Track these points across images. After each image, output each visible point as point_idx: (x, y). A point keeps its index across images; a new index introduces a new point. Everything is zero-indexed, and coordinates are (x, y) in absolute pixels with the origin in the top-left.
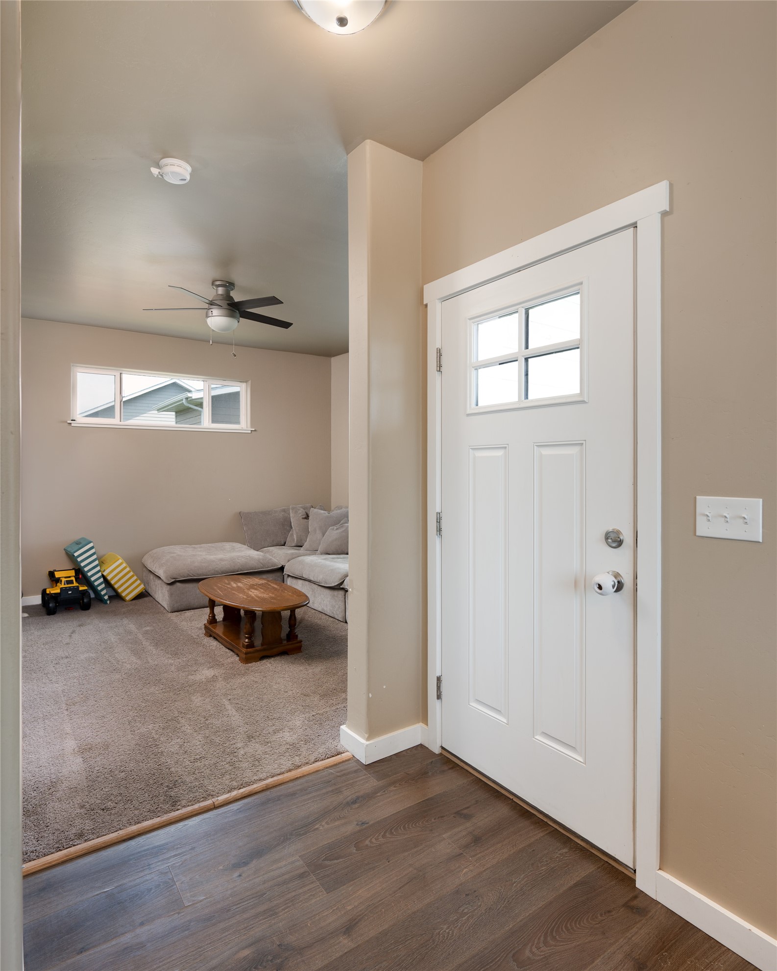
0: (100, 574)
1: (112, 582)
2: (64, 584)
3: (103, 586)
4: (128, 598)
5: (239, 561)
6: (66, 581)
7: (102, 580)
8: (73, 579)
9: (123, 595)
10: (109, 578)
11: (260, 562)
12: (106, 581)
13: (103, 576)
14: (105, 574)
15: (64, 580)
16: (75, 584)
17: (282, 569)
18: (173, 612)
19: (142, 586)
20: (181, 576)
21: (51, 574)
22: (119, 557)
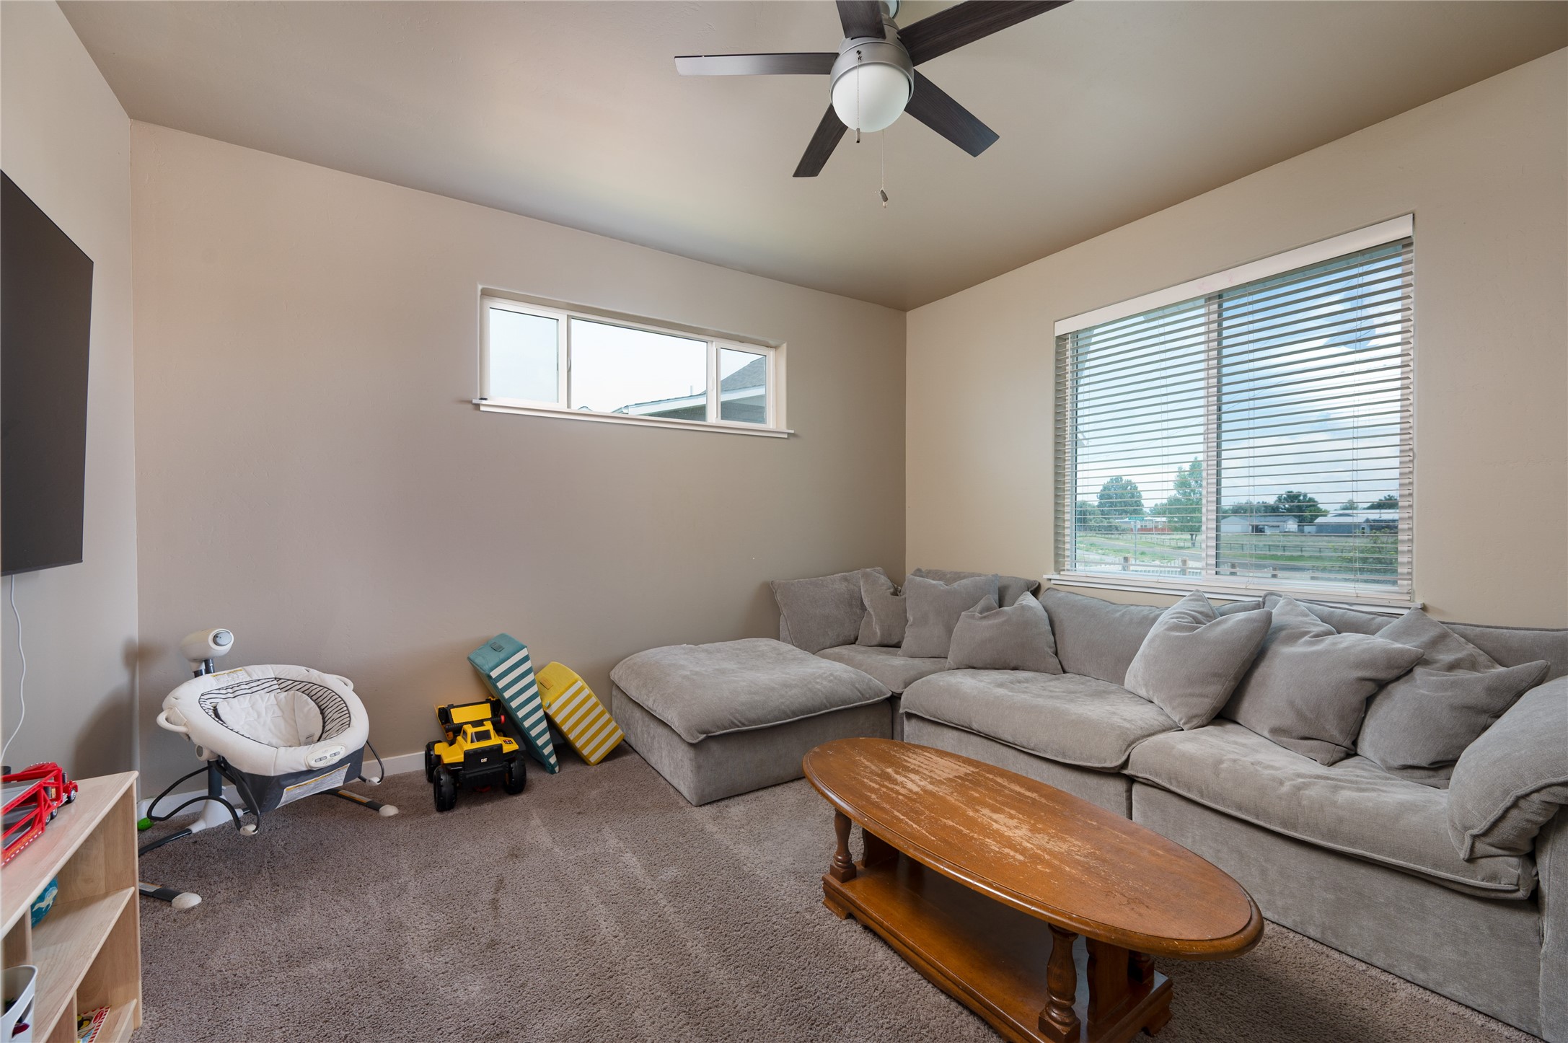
0: (540, 713)
1: (565, 728)
2: (472, 741)
3: (547, 736)
4: (593, 759)
5: (819, 687)
6: (476, 733)
7: (544, 724)
8: (488, 726)
9: (585, 752)
10: (558, 720)
11: (856, 688)
12: (552, 726)
13: (547, 716)
14: (550, 712)
15: (470, 730)
16: (495, 740)
17: (894, 699)
18: (700, 806)
19: (619, 733)
20: (718, 727)
21: (444, 715)
22: (577, 676)
